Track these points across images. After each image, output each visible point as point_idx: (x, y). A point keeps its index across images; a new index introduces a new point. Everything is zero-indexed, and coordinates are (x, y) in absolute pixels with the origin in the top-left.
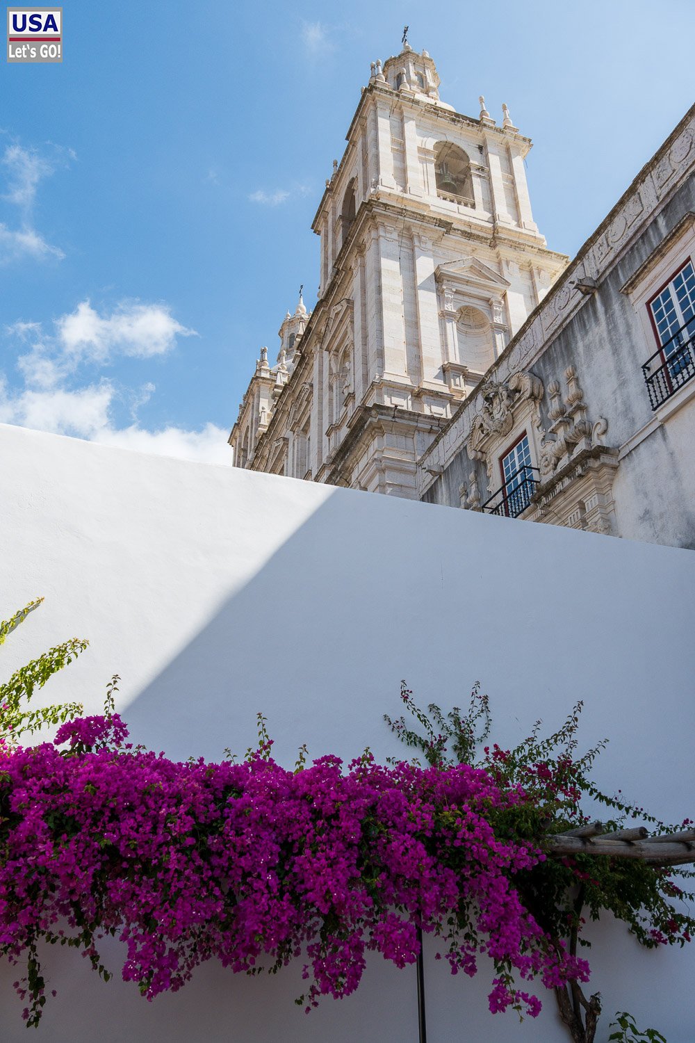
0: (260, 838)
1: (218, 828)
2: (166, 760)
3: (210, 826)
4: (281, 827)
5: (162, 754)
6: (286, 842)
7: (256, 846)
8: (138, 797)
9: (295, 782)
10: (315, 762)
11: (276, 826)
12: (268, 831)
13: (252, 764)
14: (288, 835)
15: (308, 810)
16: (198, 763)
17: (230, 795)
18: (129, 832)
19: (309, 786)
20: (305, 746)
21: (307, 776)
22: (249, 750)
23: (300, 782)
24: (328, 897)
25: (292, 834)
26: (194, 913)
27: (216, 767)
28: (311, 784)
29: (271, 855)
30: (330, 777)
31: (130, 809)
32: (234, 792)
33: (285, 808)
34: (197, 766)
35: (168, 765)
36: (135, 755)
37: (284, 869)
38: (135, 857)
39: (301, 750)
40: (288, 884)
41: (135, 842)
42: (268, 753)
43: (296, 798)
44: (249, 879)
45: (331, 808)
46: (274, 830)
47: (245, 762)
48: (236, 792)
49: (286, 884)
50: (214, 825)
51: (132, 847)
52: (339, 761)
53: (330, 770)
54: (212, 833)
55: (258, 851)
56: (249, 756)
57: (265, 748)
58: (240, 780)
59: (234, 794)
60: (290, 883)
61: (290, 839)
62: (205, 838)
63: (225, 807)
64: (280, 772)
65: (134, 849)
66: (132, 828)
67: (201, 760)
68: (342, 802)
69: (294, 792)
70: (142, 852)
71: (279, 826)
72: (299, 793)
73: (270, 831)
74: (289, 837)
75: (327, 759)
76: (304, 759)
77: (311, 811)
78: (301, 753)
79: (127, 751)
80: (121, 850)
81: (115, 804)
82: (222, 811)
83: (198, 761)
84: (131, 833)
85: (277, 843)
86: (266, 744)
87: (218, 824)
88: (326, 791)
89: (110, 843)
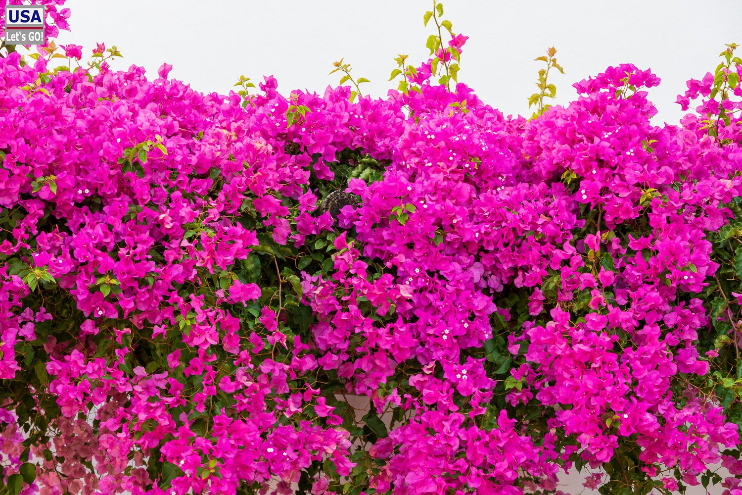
0: (441, 277)
1: (328, 256)
2: (176, 86)
3: (306, 249)
4: (496, 250)
5: (164, 73)
6: (509, 289)
7: (431, 297)
8: (111, 177)
9: (531, 138)
10: (580, 88)
11: (482, 249)
12: (460, 262)
13: (411, 99)
14: (515, 270)
15: (568, 207)
16: (263, 94)
17: (355, 172)
18: (96, 256)
19: (566, 146)
20: (552, 52)
21: (560, 123)
22: (402, 60)
23: (544, 138)
24: (608, 423)
25: (526, 269)
26: (270, 450)
27: (314, 102)
28: (573, 141)
29: (471, 319)
30: (625, 122)
31: (92, 204)
32: (366, 165)
33: (505, 202)
34: (261, 102)
35: (182, 98)
36: (95, 72)
37: (507, 354)
38: (115, 316)
39: (543, 65)
40: (519, 387)
41: (114, 281)
42: (454, 70)
43: (534, 179)
44: (414, 379)
45: (629, 204)
46: (478, 259)
47: (391, 92)
48: (372, 165)
49: (515, 389)
50: (318, 246)
51: (106, 292)
52: (649, 79)
53: (623, 104)
54: (313, 268)
55: (437, 311)
56: (400, 78)
57: (445, 57)
58: (382, 134)
59: (367, 171)
60: (525, 386)
61: (518, 282)
62: (295, 279)
63: (343, 202)
64: (488, 115)
65: (112, 299)
66: (103, 247)
67: (271, 84)
68: (660, 189)
69: (528, 165)
70: (132, 305)
71: (491, 248)
72: (541, 166)
73: (468, 261)
74: (516, 276)
75: (614, 76)
76: (552, 88)
77: (576, 211)
78: (542, 73)
79: (72, 65)
80: (80, 298)
81: (54, 189)
82: (336, 212)
83: (263, 88)
84: (100, 259)
85: (486, 291)
86: (446, 45)
87: (329, 243)
88: (615, 161)
89: (48, 277)
